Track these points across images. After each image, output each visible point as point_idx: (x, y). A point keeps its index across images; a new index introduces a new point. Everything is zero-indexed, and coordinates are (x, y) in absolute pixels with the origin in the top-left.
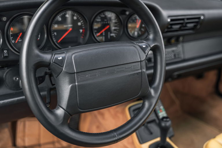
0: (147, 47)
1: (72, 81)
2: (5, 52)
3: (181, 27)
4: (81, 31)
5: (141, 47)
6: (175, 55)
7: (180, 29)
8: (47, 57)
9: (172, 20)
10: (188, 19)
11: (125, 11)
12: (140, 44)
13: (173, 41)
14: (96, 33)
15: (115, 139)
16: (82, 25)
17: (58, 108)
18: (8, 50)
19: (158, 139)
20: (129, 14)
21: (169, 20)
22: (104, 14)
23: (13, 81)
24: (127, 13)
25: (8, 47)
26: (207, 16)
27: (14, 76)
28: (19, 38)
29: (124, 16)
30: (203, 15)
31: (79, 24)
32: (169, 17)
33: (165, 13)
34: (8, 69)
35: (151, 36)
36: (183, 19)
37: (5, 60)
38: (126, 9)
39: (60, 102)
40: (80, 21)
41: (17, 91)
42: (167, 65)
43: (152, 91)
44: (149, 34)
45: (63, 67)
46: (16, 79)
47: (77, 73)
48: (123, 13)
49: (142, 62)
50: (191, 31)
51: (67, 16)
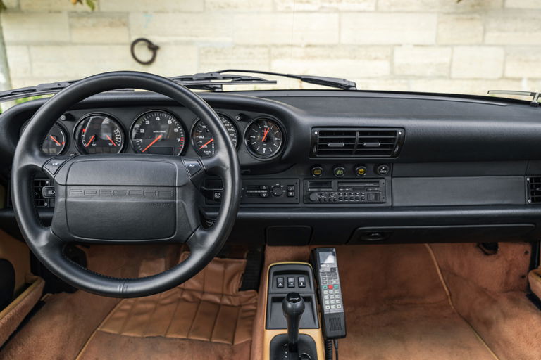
0: (197, 167)
1: (62, 195)
4: (179, 139)
6: (368, 196)
16: (179, 132)
21: (316, 133)
30: (400, 128)
31: (176, 130)
32: (315, 127)
40: (176, 127)
51: (158, 119)
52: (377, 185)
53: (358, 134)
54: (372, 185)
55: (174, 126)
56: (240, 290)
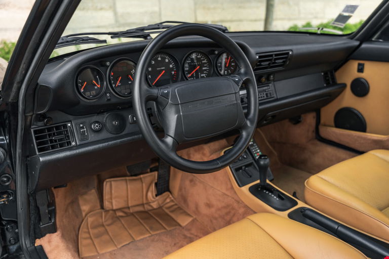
0: (239, 80)
1: (178, 112)
2: (108, 95)
3: (269, 64)
4: (173, 72)
5: (235, 81)
6: (267, 94)
7: (269, 67)
8: (155, 91)
9: (260, 57)
10: (276, 55)
11: (215, 51)
12: (233, 78)
13: (263, 79)
14: (187, 74)
15: (218, 166)
16: (173, 67)
17: (167, 137)
18: (110, 93)
19: (258, 181)
20: (218, 53)
21: (257, 57)
22: (190, 58)
23: (113, 124)
24: (216, 52)
25: (110, 91)
26: (295, 52)
27: (114, 120)
28: (118, 82)
29: (213, 56)
30: (291, 50)
31: (171, 66)
32: (257, 54)
33: (252, 51)
34: (107, 113)
35: (242, 70)
36: (271, 56)
37: (109, 102)
38: (214, 49)
39: (168, 131)
40: (171, 64)
41: (117, 135)
42: (260, 104)
43: (248, 123)
44: (240, 69)
45: (168, 99)
46: (115, 123)
47: (181, 104)
48: (212, 52)
49: (236, 94)
50: (281, 68)
51: (159, 59)
52: (268, 87)
53: (274, 56)
54: (266, 88)
55: (169, 63)
56: (156, 196)
